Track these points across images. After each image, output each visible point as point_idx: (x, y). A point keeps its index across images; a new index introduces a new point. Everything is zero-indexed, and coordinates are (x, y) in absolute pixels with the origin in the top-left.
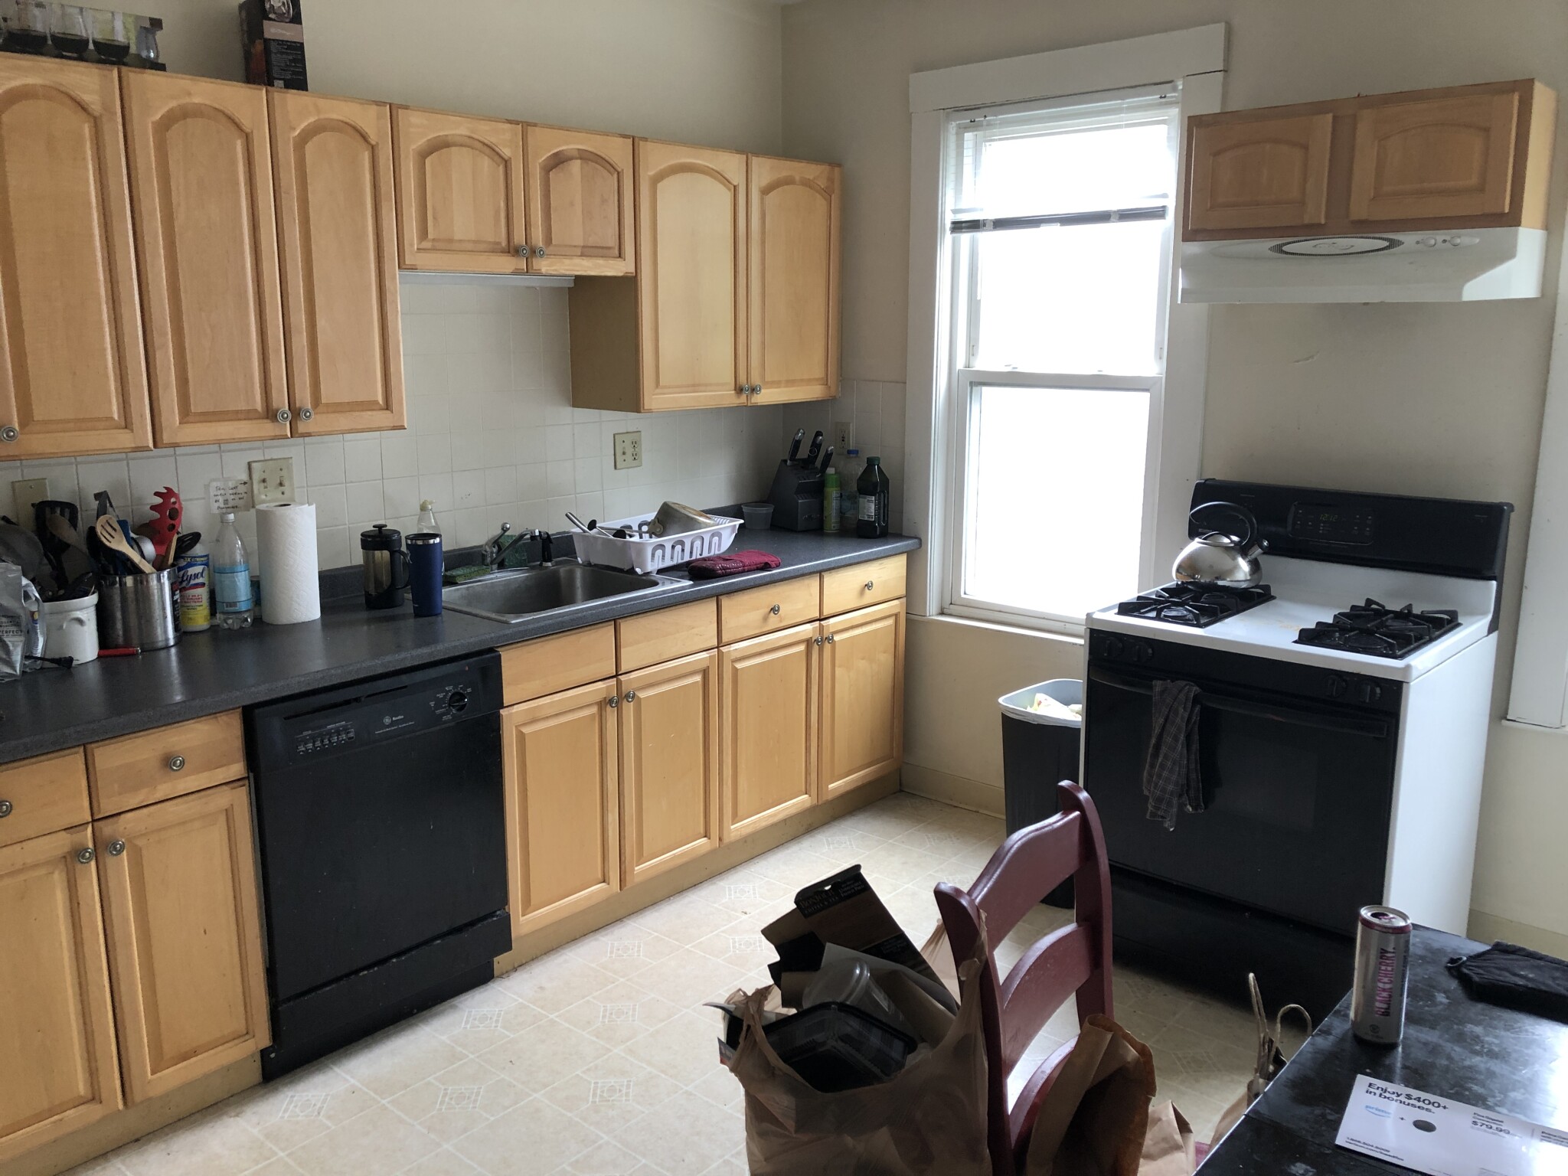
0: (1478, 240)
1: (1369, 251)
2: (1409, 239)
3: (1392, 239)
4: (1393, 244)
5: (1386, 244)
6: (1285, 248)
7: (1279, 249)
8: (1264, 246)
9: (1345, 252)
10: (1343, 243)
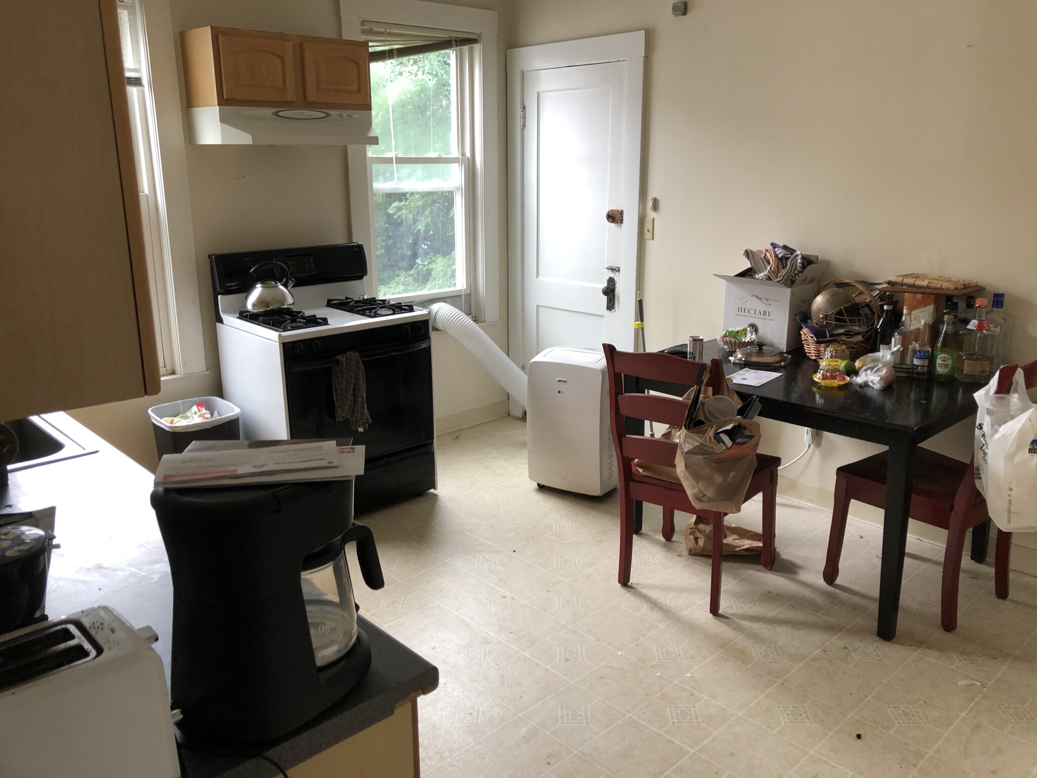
0: (358, 116)
1: (318, 118)
2: (334, 113)
3: (328, 113)
4: (328, 115)
5: (325, 115)
6: (279, 114)
7: (276, 114)
8: (268, 112)
9: (308, 118)
10: (308, 113)
